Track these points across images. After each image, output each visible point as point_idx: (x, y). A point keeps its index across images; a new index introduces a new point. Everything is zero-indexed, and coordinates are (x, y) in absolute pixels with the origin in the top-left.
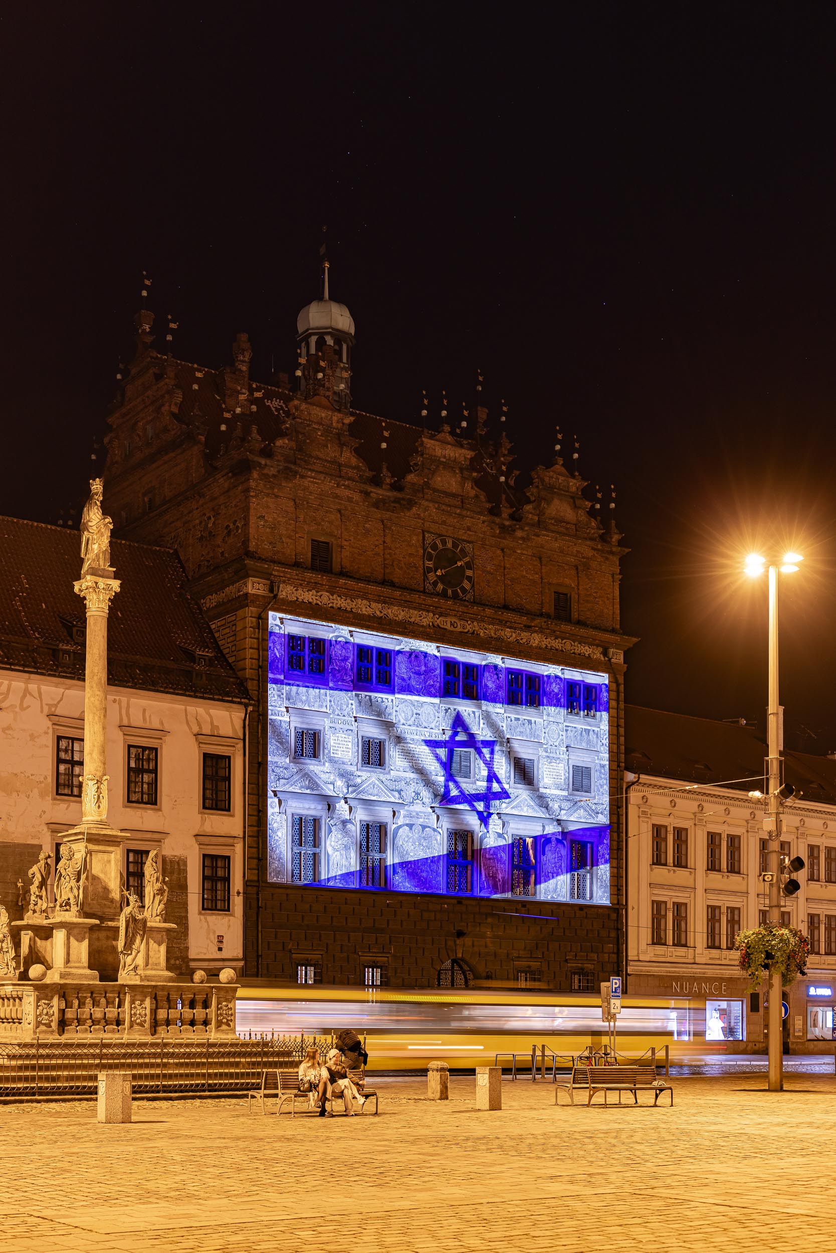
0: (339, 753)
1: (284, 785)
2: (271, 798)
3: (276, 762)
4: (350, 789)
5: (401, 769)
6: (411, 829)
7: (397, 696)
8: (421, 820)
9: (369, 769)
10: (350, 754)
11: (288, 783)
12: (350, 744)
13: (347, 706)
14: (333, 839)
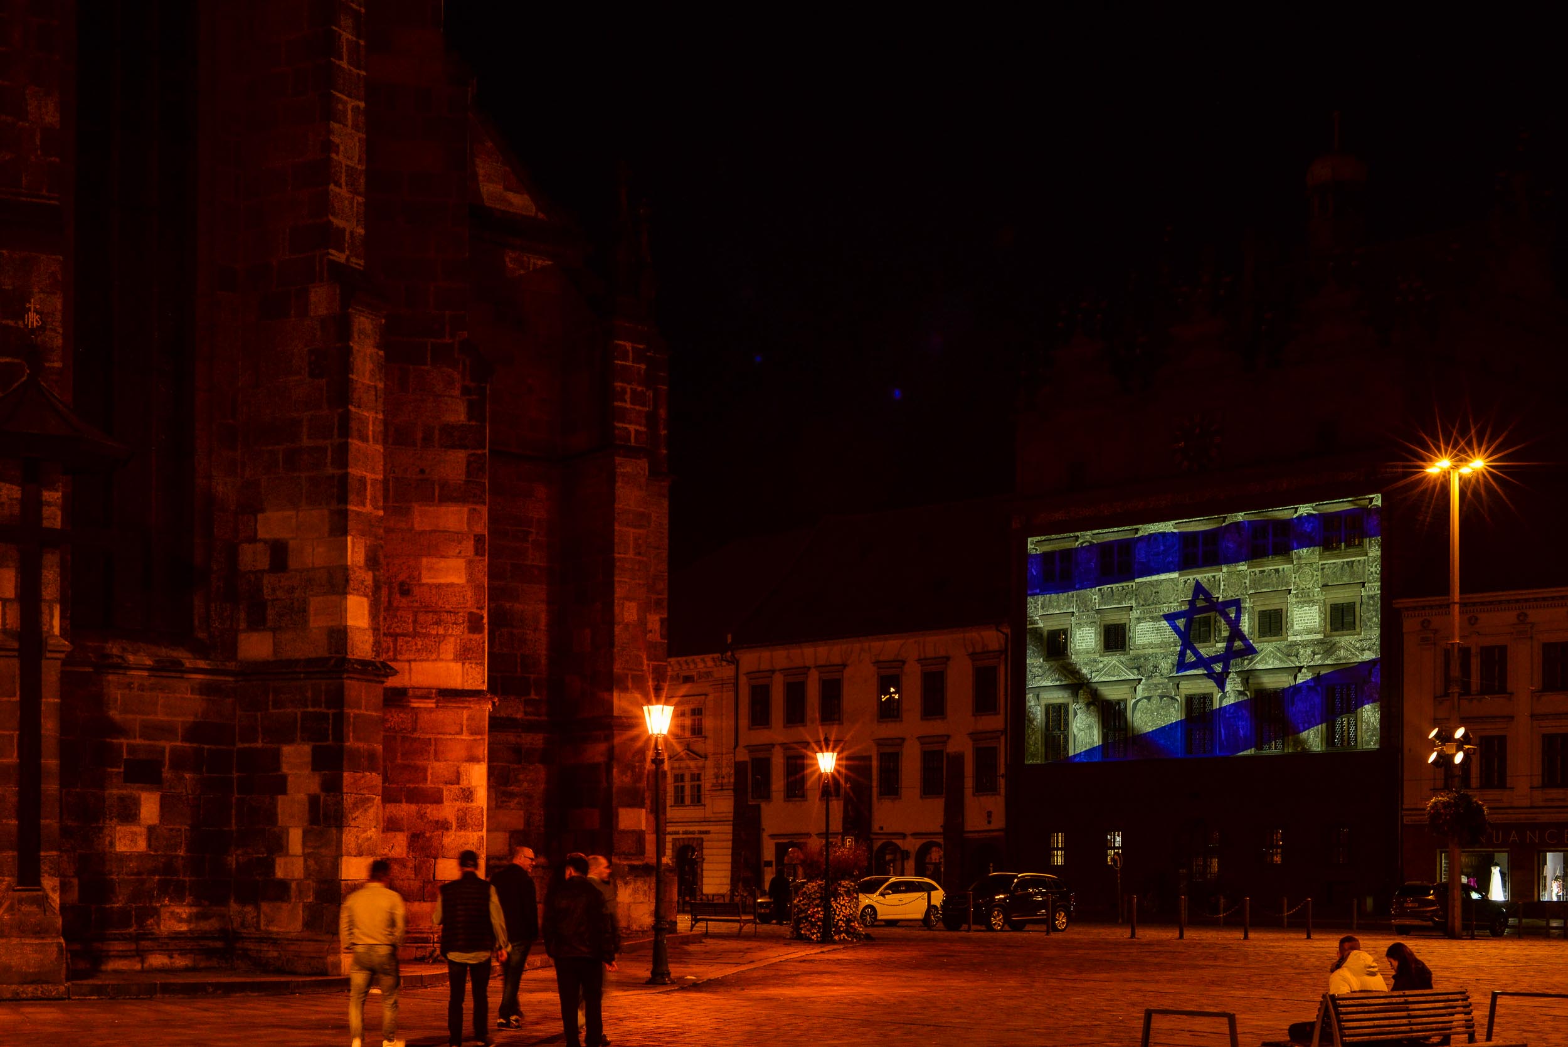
0: (1084, 644)
1: (1039, 681)
2: (1029, 694)
3: (1033, 664)
4: (1093, 674)
5: (1141, 647)
6: (1149, 701)
7: (1137, 580)
8: (1159, 691)
9: (1111, 654)
10: (1093, 643)
11: (1042, 679)
12: (1093, 635)
13: (1091, 602)
14: (1078, 721)
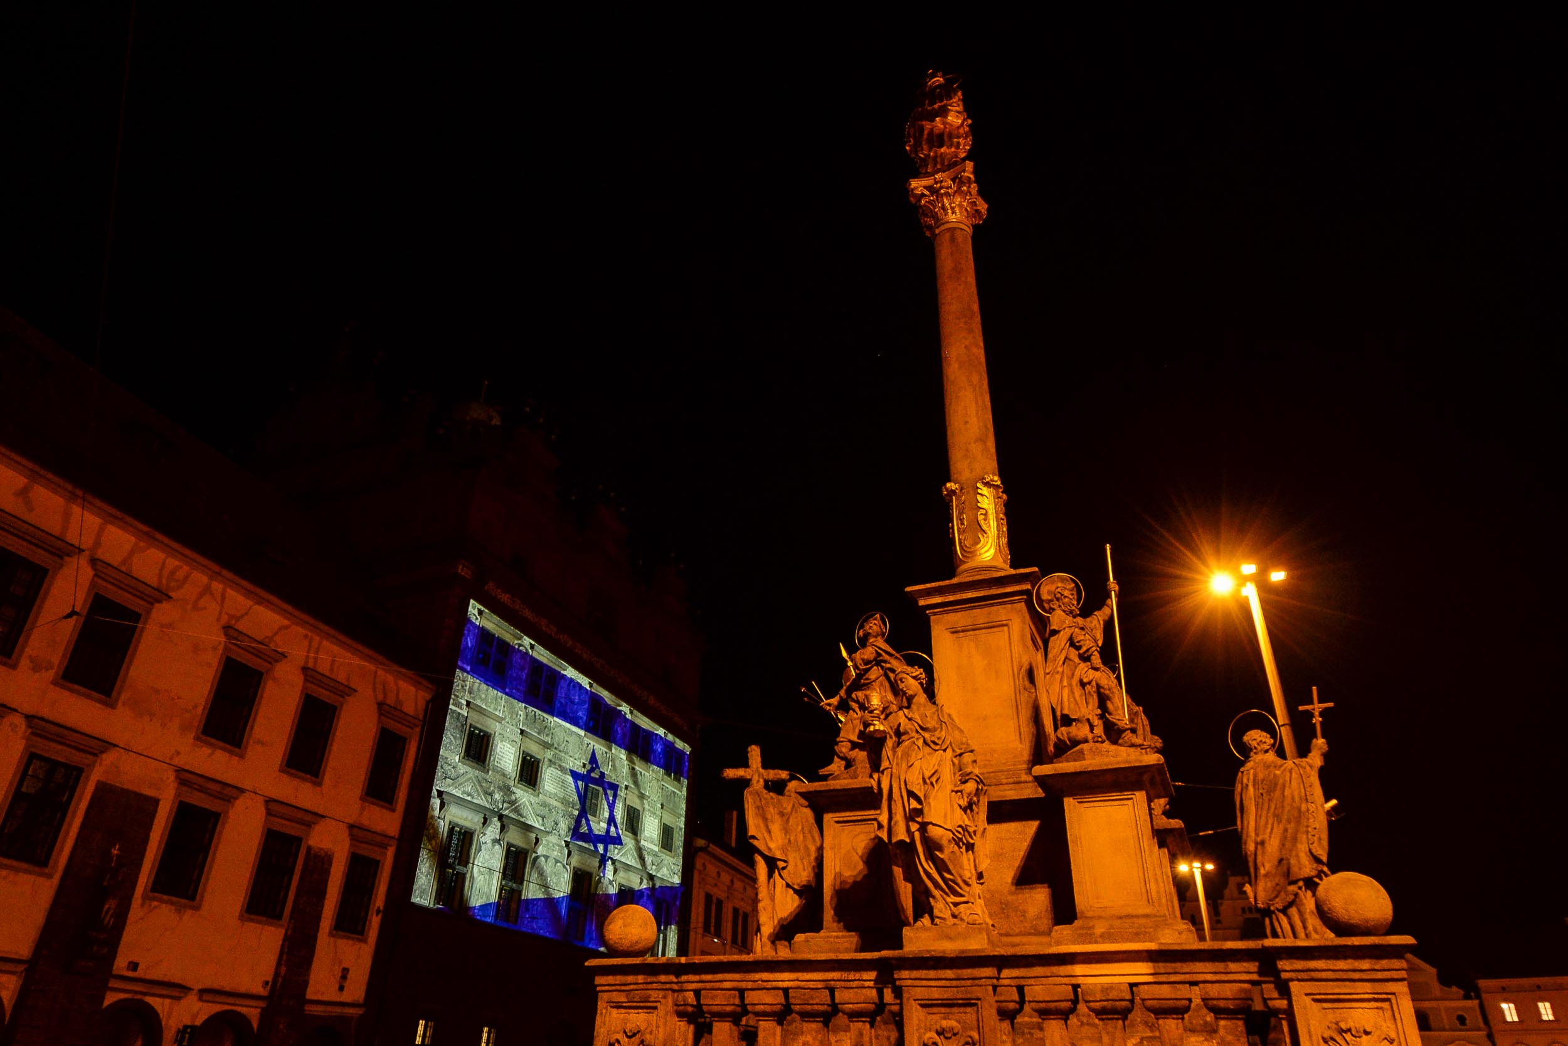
0: (503, 763)
1: (449, 786)
2: (434, 798)
3: (447, 758)
4: (505, 805)
5: (548, 794)
6: (546, 861)
7: (555, 719)
8: (556, 854)
9: (523, 787)
10: (511, 767)
11: (453, 784)
12: (513, 756)
13: (517, 716)
14: (481, 859)
